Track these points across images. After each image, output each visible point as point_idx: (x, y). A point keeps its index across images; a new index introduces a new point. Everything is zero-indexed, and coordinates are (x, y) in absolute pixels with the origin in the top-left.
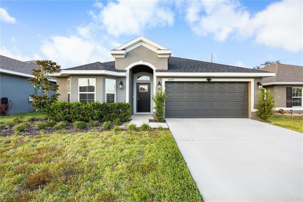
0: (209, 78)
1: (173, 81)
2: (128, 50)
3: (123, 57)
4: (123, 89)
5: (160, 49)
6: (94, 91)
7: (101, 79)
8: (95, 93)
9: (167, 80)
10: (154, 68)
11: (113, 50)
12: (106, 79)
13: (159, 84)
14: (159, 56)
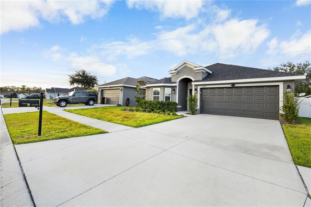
0: (233, 84)
1: (205, 87)
2: (178, 70)
3: (176, 74)
4: (175, 93)
5: (196, 67)
6: (159, 95)
7: (163, 88)
8: (159, 96)
9: (201, 87)
10: (193, 80)
11: (170, 71)
12: (165, 88)
13: (196, 90)
14: (196, 71)
